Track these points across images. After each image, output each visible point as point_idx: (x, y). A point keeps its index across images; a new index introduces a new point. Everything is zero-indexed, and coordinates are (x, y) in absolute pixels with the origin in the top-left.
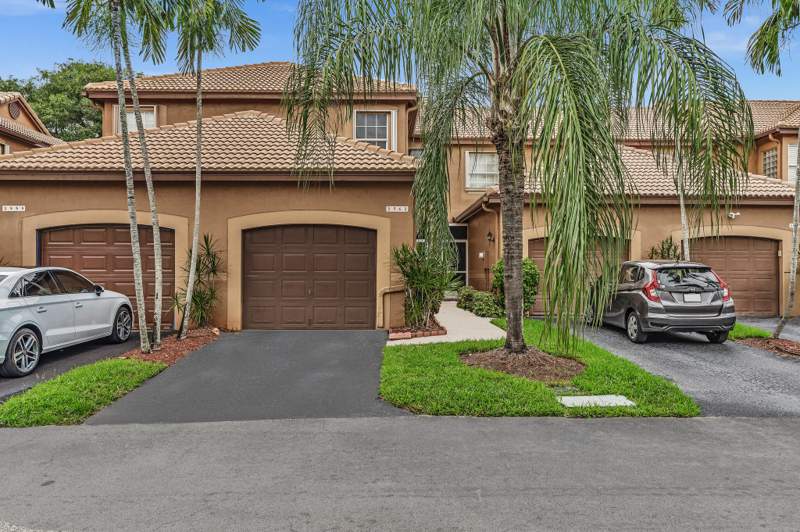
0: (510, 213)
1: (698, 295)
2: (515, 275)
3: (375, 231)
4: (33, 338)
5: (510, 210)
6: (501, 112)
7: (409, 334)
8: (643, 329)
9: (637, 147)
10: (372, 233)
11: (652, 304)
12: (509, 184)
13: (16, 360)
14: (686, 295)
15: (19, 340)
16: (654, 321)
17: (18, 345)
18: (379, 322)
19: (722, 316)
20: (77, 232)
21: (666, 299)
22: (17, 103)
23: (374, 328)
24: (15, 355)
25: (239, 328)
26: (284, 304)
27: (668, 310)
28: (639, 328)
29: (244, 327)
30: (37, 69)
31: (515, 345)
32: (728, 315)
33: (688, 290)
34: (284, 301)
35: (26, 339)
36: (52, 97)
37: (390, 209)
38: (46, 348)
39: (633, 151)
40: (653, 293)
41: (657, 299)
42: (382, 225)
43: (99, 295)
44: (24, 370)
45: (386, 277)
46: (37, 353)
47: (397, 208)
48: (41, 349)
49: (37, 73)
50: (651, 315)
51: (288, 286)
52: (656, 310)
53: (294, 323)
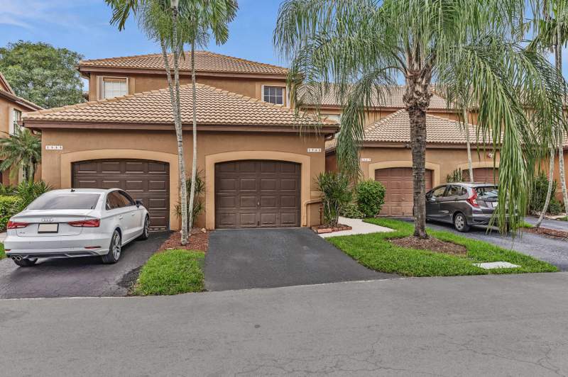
0: (419, 154)
2: (422, 191)
3: (300, 165)
5: (419, 152)
6: (416, 92)
7: (330, 230)
8: (468, 223)
10: (297, 166)
11: (474, 208)
12: (419, 136)
14: (493, 203)
16: (476, 219)
18: (303, 222)
20: (99, 165)
21: (482, 205)
23: (299, 226)
25: (214, 228)
26: (241, 211)
27: (484, 212)
28: (466, 223)
29: (216, 227)
31: (422, 234)
33: (495, 200)
34: (242, 210)
36: (10, 67)
37: (310, 150)
38: (123, 243)
40: (475, 202)
41: (477, 205)
42: (305, 161)
43: (138, 207)
44: (116, 258)
45: (307, 193)
46: (120, 247)
47: (315, 149)
48: (121, 244)
50: (474, 215)
51: (244, 200)
52: (476, 212)
53: (248, 224)
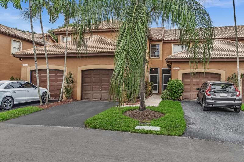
1: (226, 94)
4: (11, 99)
9: (232, 40)
11: (208, 97)
13: (4, 105)
14: (221, 94)
15: (6, 100)
16: (208, 103)
17: (5, 101)
19: (236, 102)
20: (40, 71)
21: (213, 95)
22: (49, 36)
24: (4, 104)
25: (80, 100)
27: (213, 99)
30: (58, 26)
32: (238, 102)
33: (222, 92)
34: (93, 92)
35: (8, 100)
38: (15, 103)
39: (230, 42)
40: (208, 93)
41: (209, 95)
43: (36, 89)
44: (7, 108)
46: (12, 104)
48: (13, 103)
49: (58, 28)
50: (207, 101)
51: (95, 88)
52: (209, 99)
53: (96, 99)
